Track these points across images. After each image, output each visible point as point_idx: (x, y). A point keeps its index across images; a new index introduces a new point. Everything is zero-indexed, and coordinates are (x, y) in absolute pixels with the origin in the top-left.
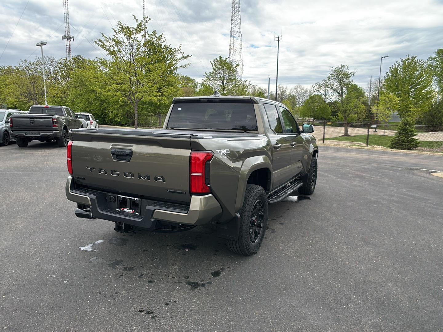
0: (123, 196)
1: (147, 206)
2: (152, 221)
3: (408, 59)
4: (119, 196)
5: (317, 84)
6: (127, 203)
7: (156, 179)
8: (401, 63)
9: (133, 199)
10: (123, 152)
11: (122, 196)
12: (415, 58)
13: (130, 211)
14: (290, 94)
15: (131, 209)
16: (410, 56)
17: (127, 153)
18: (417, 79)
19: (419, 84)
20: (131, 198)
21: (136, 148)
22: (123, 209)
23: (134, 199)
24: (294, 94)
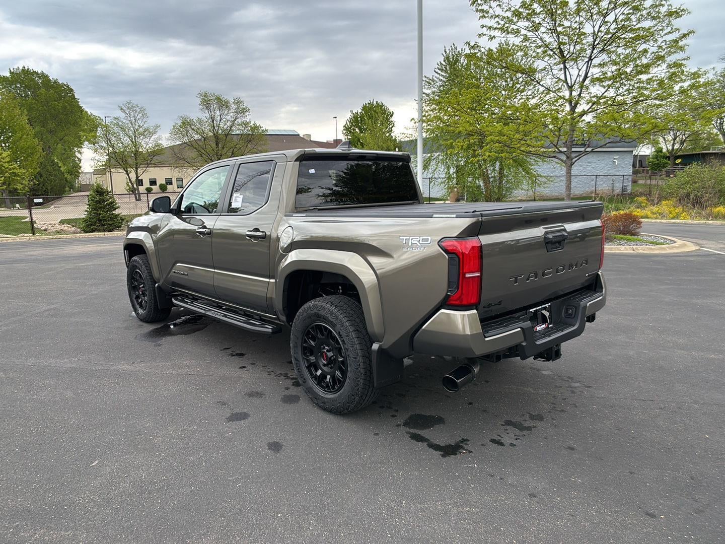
0: (535, 309)
6: (538, 316)
13: (543, 326)
20: (543, 306)
22: (536, 329)
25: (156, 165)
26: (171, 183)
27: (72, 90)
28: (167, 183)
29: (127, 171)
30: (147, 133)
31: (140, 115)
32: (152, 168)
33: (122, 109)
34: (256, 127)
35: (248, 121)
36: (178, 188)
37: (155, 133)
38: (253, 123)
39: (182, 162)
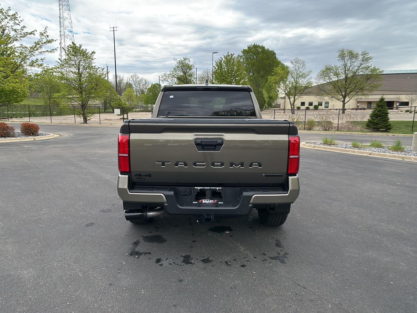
0: (201, 188)
1: (243, 193)
2: (250, 206)
3: (228, 55)
4: (195, 188)
5: (165, 73)
6: (206, 194)
7: (251, 165)
8: (224, 58)
9: (214, 189)
10: (212, 141)
11: (199, 188)
12: (233, 55)
13: (211, 201)
14: (127, 83)
15: (211, 199)
16: (230, 54)
17: (218, 143)
18: (236, 73)
19: (238, 76)
20: (212, 188)
21: (228, 137)
22: (202, 201)
23: (216, 189)
24: (131, 82)
25: (307, 94)
26: (321, 105)
27: (275, 54)
28: (319, 105)
29: (289, 98)
30: (303, 76)
31: (301, 65)
32: (304, 96)
33: (292, 62)
34: (375, 70)
35: (370, 65)
36: (325, 108)
37: (308, 75)
38: (373, 67)
39: (323, 92)
